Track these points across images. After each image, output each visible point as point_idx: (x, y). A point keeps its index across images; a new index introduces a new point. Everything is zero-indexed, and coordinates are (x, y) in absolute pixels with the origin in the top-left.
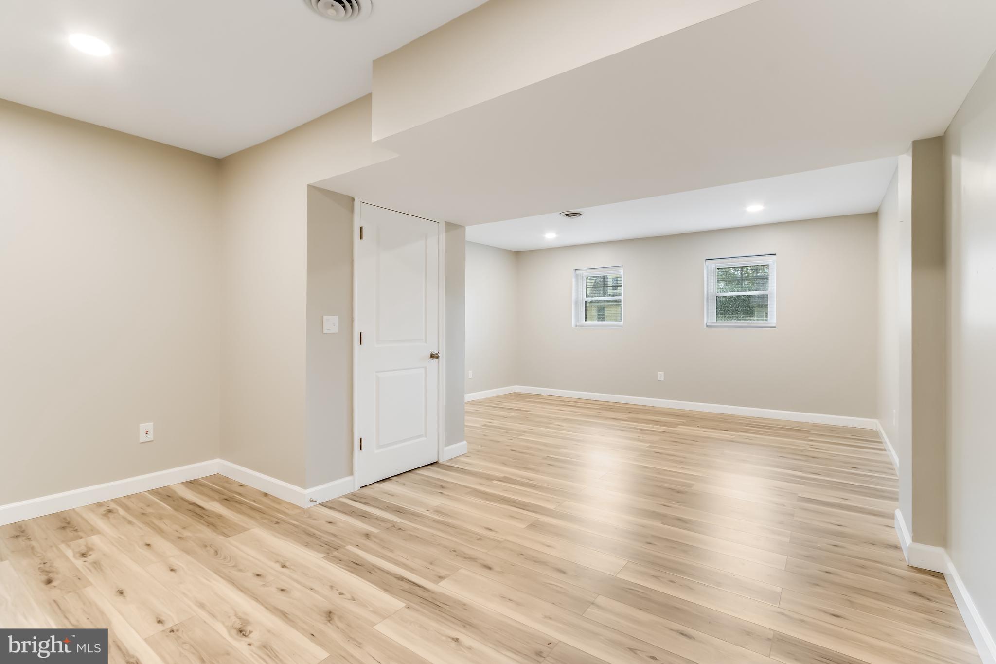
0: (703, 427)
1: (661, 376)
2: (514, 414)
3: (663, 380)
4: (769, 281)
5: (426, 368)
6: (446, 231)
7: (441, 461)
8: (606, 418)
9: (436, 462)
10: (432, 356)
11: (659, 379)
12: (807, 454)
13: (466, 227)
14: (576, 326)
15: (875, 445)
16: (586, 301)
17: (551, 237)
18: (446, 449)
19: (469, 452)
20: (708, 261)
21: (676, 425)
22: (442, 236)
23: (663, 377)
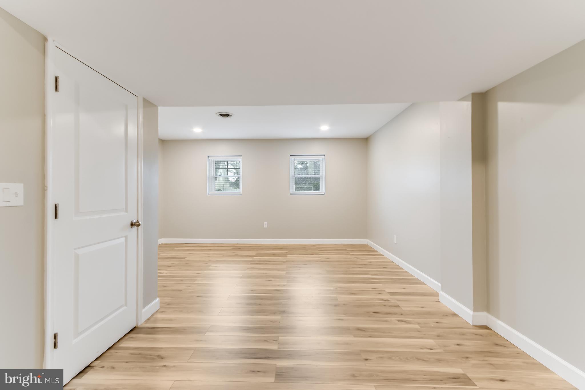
0: (300, 254)
1: (266, 225)
2: (176, 262)
3: (266, 227)
4: (320, 169)
5: (126, 237)
6: (144, 107)
7: (139, 325)
8: (242, 256)
9: (135, 328)
10: (132, 225)
11: (265, 227)
12: (361, 263)
13: (159, 107)
14: (209, 194)
15: (374, 253)
16: (215, 178)
17: (197, 131)
18: (144, 310)
19: (161, 307)
20: (291, 157)
21: (285, 255)
22: (141, 111)
23: (267, 225)
